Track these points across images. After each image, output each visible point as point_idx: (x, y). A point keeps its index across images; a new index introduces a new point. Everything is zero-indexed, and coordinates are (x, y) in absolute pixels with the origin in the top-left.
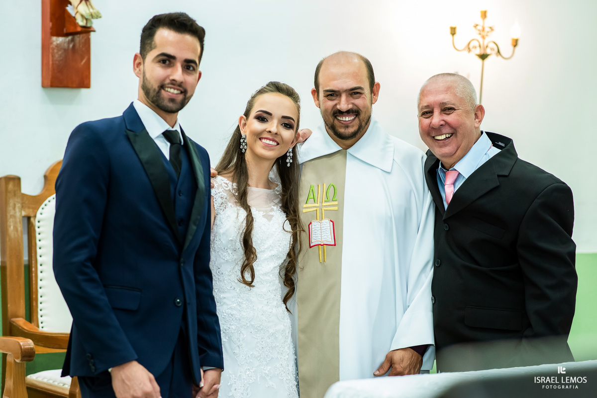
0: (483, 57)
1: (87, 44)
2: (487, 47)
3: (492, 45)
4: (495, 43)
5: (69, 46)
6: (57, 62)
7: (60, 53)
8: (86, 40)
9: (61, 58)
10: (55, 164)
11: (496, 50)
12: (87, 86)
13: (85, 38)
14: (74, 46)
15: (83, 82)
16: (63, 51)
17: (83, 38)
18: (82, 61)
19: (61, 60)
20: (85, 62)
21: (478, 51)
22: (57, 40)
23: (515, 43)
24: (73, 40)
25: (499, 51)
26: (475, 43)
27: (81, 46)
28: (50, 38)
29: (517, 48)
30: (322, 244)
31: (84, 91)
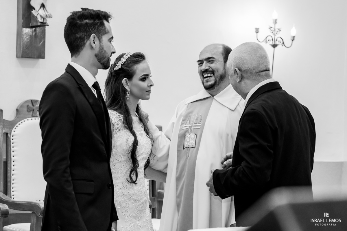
0: (274, 46)
1: (44, 33)
2: (276, 40)
3: (279, 39)
4: (281, 38)
5: (32, 34)
6: (26, 43)
7: (27, 37)
8: (43, 31)
9: (28, 41)
10: (22, 103)
11: (282, 42)
12: (43, 57)
13: (42, 29)
14: (36, 34)
15: (41, 55)
16: (29, 36)
17: (41, 29)
18: (40, 42)
19: (28, 42)
20: (42, 43)
21: (271, 43)
22: (26, 30)
23: (293, 39)
24: (35, 30)
25: (283, 43)
26: (270, 38)
27: (40, 34)
28: (22, 29)
29: (294, 41)
30: (189, 147)
31: (41, 60)
